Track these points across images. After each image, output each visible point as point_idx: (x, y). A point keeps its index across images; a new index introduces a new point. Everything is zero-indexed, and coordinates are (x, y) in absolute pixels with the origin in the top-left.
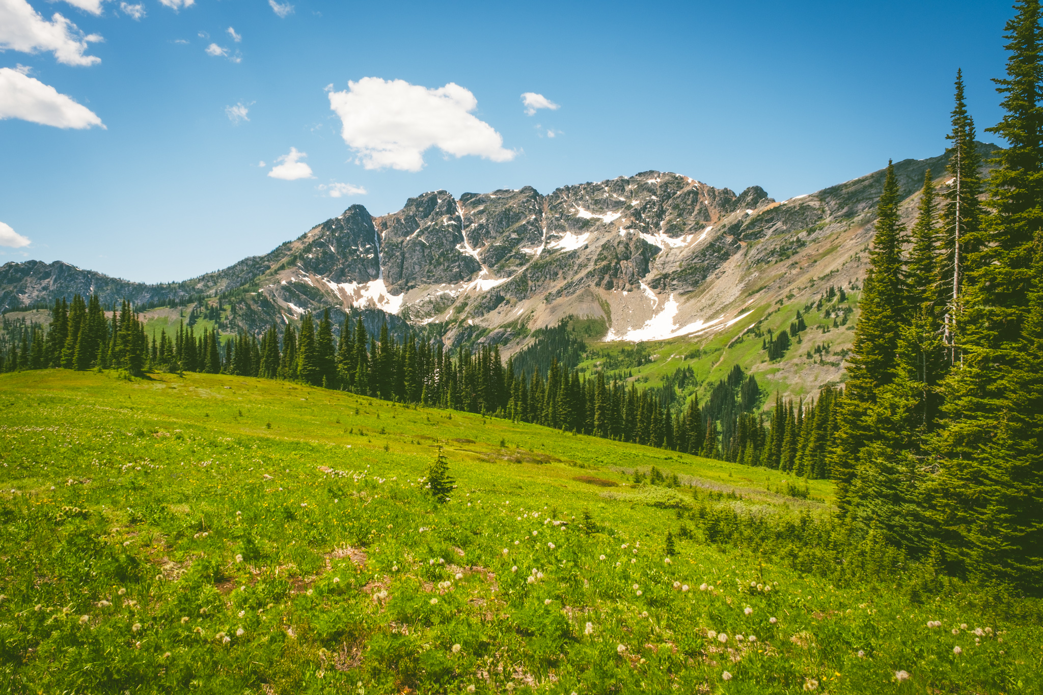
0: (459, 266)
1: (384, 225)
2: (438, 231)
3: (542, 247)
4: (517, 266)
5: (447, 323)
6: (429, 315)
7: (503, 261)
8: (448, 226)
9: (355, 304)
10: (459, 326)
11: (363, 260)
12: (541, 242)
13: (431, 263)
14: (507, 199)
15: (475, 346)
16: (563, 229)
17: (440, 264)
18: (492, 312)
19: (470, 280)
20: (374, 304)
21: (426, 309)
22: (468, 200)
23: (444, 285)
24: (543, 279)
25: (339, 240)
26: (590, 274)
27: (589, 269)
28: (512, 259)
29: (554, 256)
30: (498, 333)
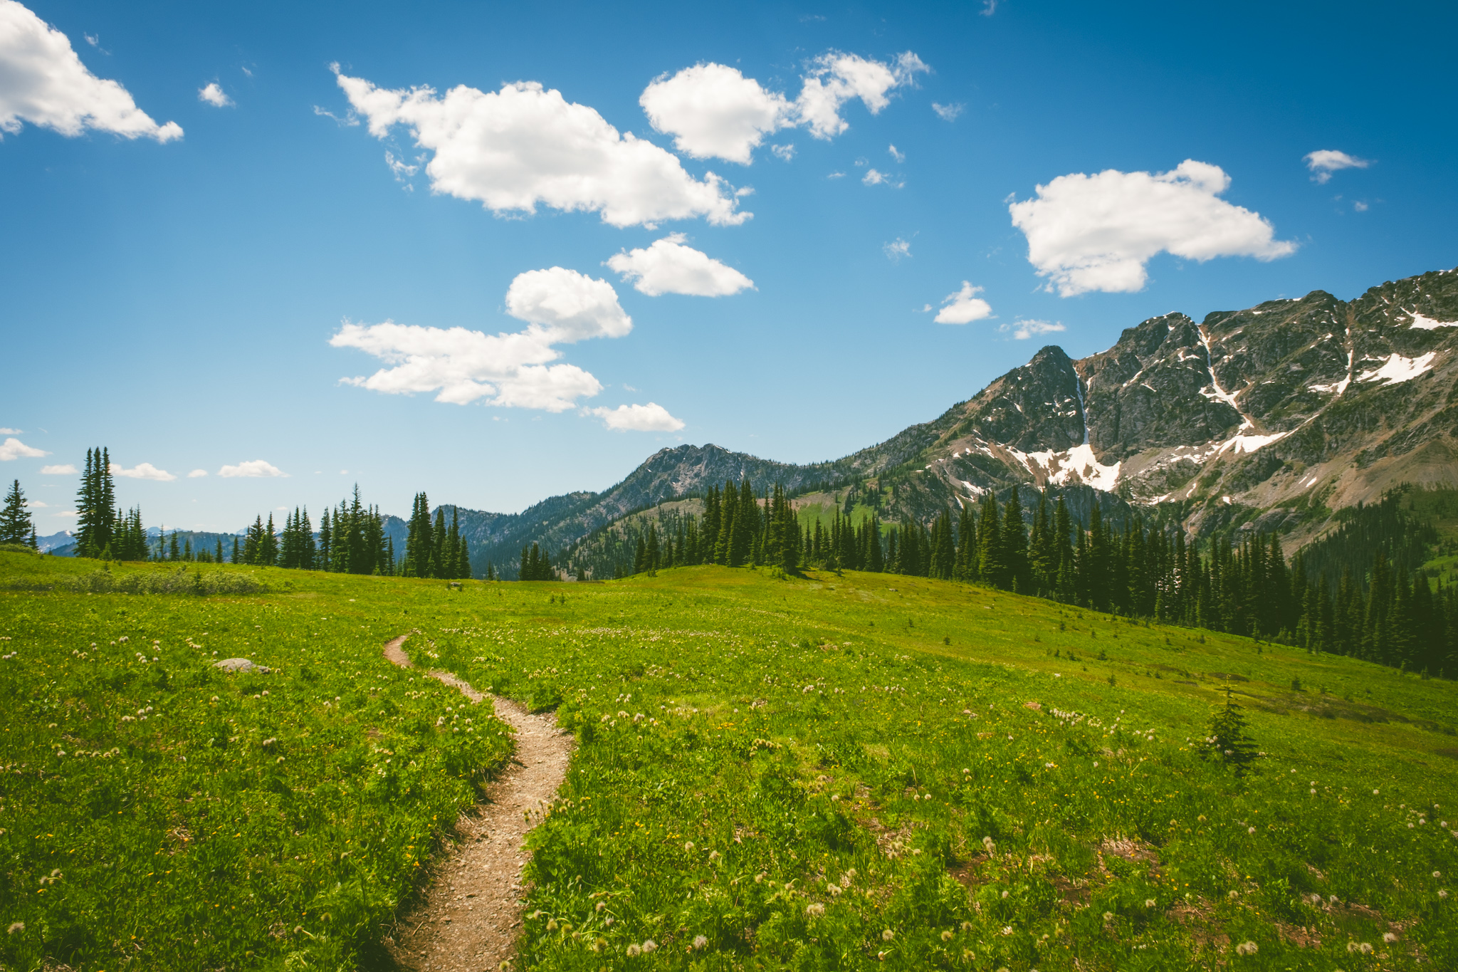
0: (1205, 419)
1: (1090, 370)
2: (1169, 371)
3: (1347, 380)
4: (1303, 412)
5: (1189, 502)
6: (1159, 491)
7: (1278, 407)
8: (1186, 362)
9: (1052, 480)
10: (1209, 506)
11: (1061, 419)
12: (1345, 373)
13: (1160, 418)
14: (1282, 313)
15: (1236, 535)
16: (1387, 352)
17: (1175, 418)
18: (1262, 485)
19: (1224, 438)
20: (1078, 478)
21: (1155, 483)
22: (1216, 322)
23: (1182, 447)
24: (1350, 429)
25: (1026, 395)
26: (1439, 419)
27: (1438, 410)
28: (1293, 403)
29: (1368, 393)
30: (1273, 515)
